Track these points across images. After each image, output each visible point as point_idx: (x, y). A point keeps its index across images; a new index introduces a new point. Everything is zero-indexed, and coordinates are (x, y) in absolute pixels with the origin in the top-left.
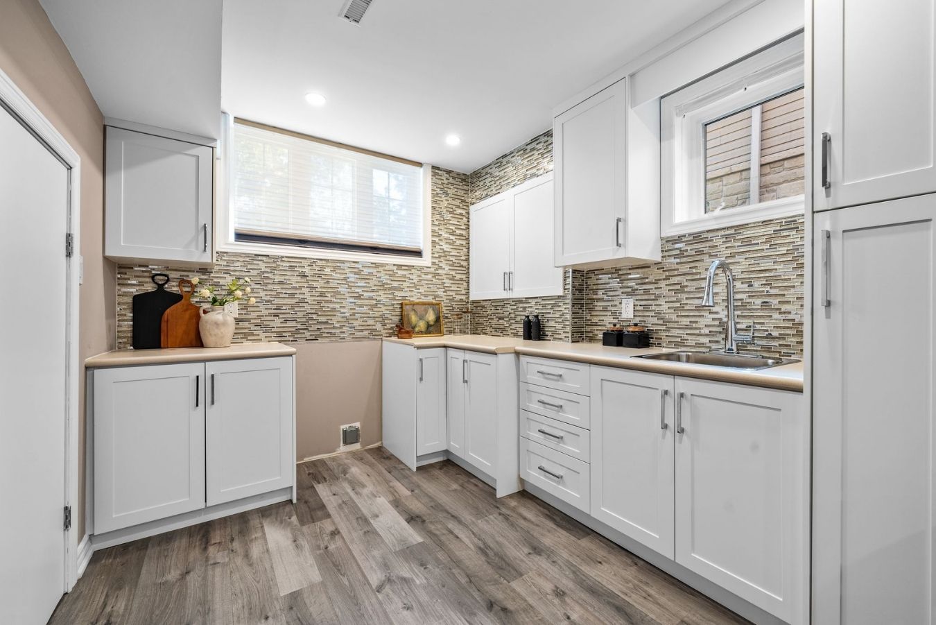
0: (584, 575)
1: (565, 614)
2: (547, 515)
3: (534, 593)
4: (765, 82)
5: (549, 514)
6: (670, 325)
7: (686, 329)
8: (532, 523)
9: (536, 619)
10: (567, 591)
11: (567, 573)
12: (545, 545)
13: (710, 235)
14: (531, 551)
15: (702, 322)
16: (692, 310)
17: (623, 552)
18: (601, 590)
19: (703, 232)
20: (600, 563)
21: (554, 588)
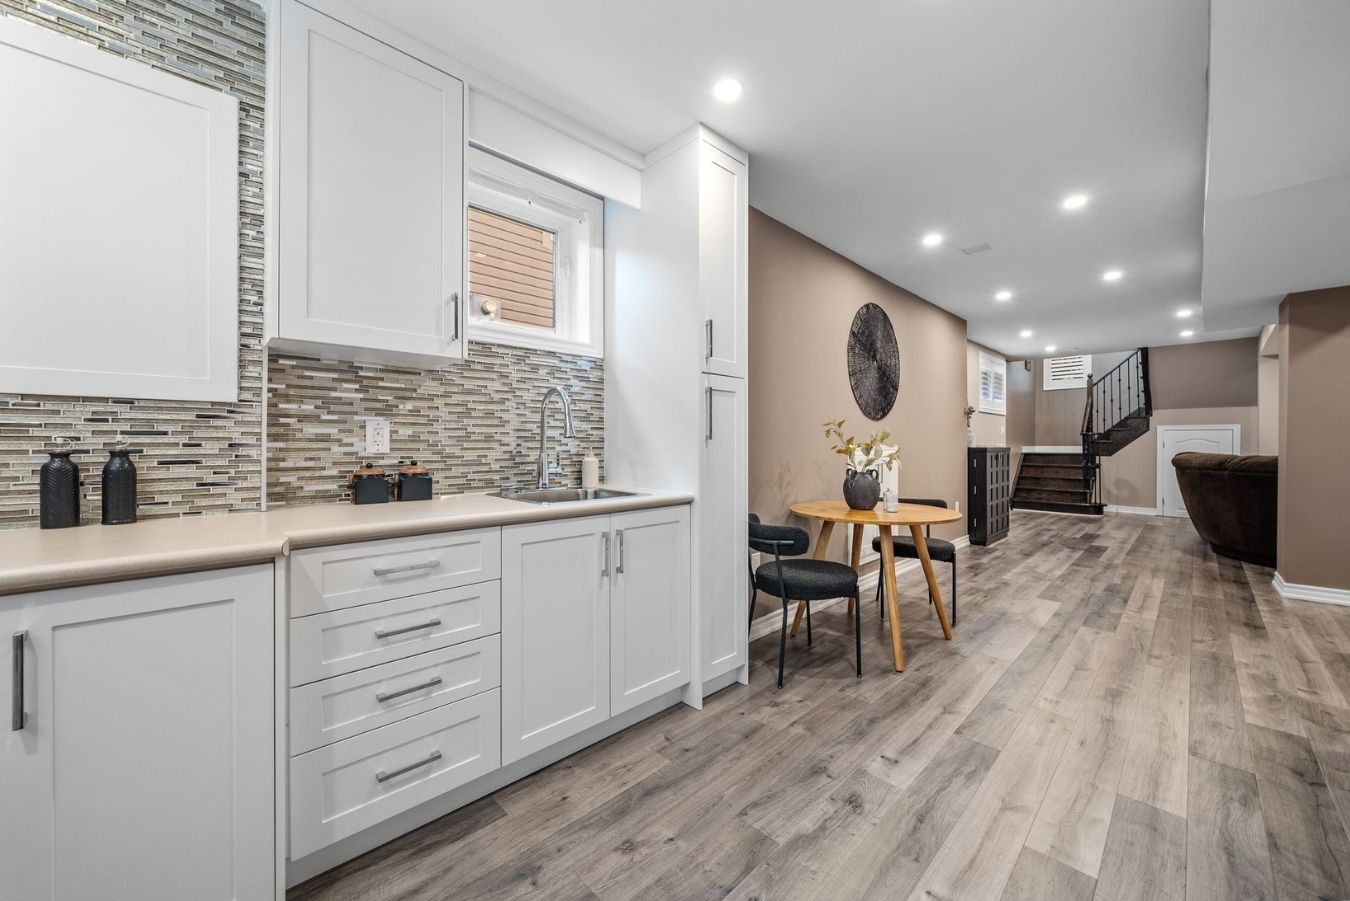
0: (590, 818)
1: (665, 843)
2: (414, 854)
3: (631, 877)
4: (547, 211)
5: (411, 851)
6: (450, 462)
7: (472, 465)
8: (434, 879)
9: (680, 875)
10: (624, 838)
11: (586, 835)
12: (513, 861)
13: (501, 351)
14: (529, 880)
15: (492, 456)
16: (478, 441)
17: (544, 774)
18: (621, 803)
19: (493, 345)
20: (565, 798)
21: (619, 852)
